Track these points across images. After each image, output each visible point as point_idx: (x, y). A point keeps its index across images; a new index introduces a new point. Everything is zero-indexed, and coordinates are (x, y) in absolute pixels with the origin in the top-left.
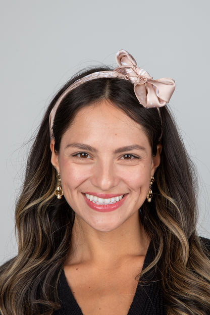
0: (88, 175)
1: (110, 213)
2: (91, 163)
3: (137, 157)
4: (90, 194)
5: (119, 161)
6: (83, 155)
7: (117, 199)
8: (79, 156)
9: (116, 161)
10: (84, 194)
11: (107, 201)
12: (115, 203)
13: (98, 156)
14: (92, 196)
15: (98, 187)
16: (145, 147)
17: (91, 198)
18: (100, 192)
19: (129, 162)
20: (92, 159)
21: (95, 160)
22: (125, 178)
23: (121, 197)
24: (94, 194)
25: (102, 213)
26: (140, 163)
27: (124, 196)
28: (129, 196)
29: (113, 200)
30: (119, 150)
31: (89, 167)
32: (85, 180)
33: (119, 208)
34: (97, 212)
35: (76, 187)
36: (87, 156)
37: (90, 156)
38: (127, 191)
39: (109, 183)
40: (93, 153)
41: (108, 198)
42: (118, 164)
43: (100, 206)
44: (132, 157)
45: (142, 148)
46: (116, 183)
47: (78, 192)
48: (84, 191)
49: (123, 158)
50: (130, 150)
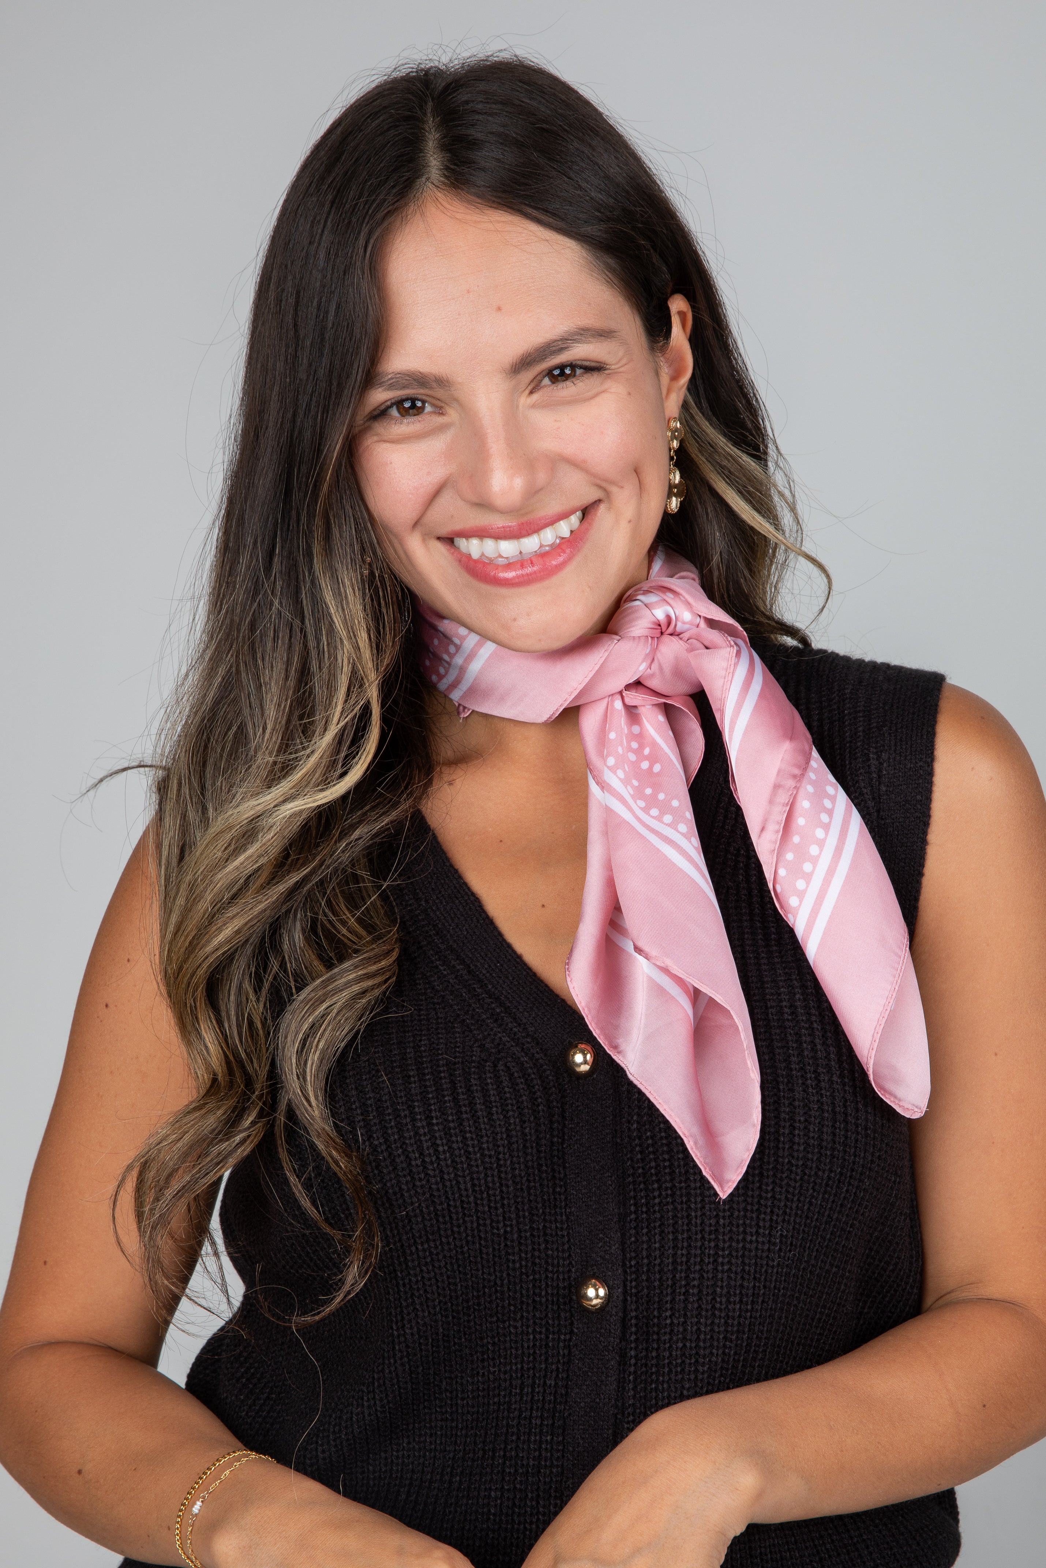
0: (439, 473)
1: (546, 583)
2: (441, 429)
3: (594, 368)
4: (467, 535)
5: (535, 397)
6: (407, 405)
7: (564, 529)
8: (394, 412)
9: (524, 400)
10: (449, 540)
11: (531, 544)
12: (559, 545)
13: (456, 400)
14: (475, 542)
15: (484, 505)
16: (612, 325)
17: (474, 547)
18: (498, 522)
19: (567, 389)
20: (440, 411)
21: (452, 415)
22: (569, 450)
23: (574, 519)
24: (482, 533)
25: (522, 590)
26: (610, 384)
27: (586, 512)
28: (602, 507)
29: (549, 536)
30: (524, 363)
31: (438, 444)
32: (437, 493)
33: (578, 559)
34: (504, 591)
35: (413, 523)
36: (423, 408)
37: (433, 405)
38: (592, 494)
39: (518, 483)
40: (440, 393)
41: (528, 534)
42: (534, 406)
43: (509, 566)
44: (579, 371)
45: (604, 334)
46: (542, 477)
47: (424, 540)
48: (444, 531)
49: (546, 381)
50: (561, 350)
